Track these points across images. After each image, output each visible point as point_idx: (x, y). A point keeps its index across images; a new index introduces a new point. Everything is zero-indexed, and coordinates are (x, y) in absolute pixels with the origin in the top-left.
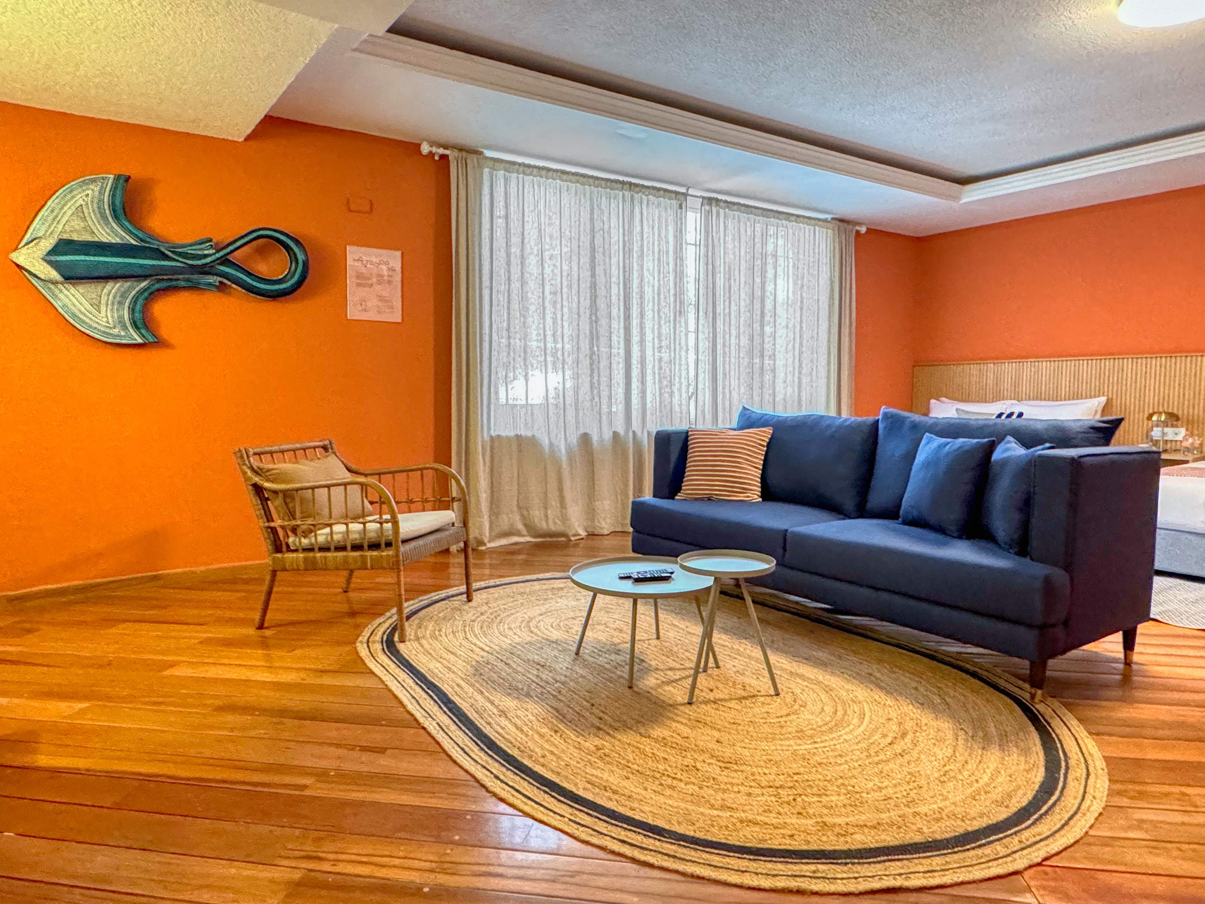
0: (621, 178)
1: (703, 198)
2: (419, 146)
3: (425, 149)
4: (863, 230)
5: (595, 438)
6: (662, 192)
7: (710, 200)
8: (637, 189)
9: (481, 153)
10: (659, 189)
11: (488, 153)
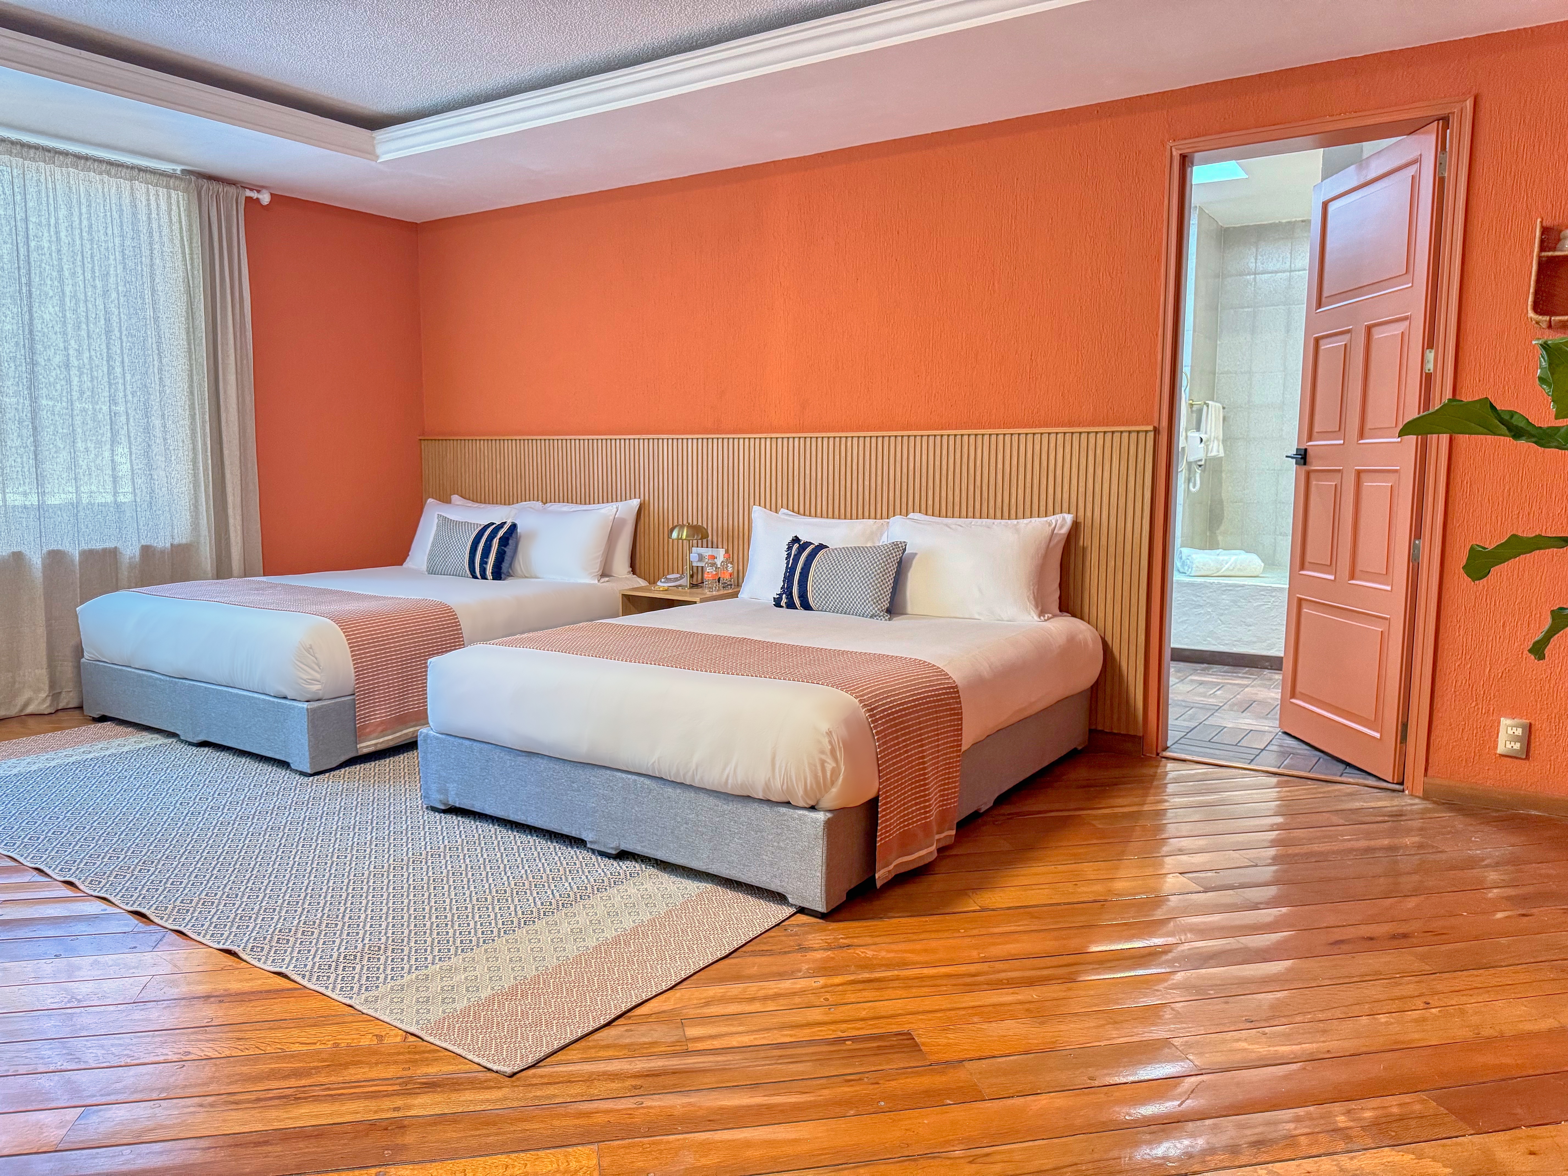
4: (265, 198)
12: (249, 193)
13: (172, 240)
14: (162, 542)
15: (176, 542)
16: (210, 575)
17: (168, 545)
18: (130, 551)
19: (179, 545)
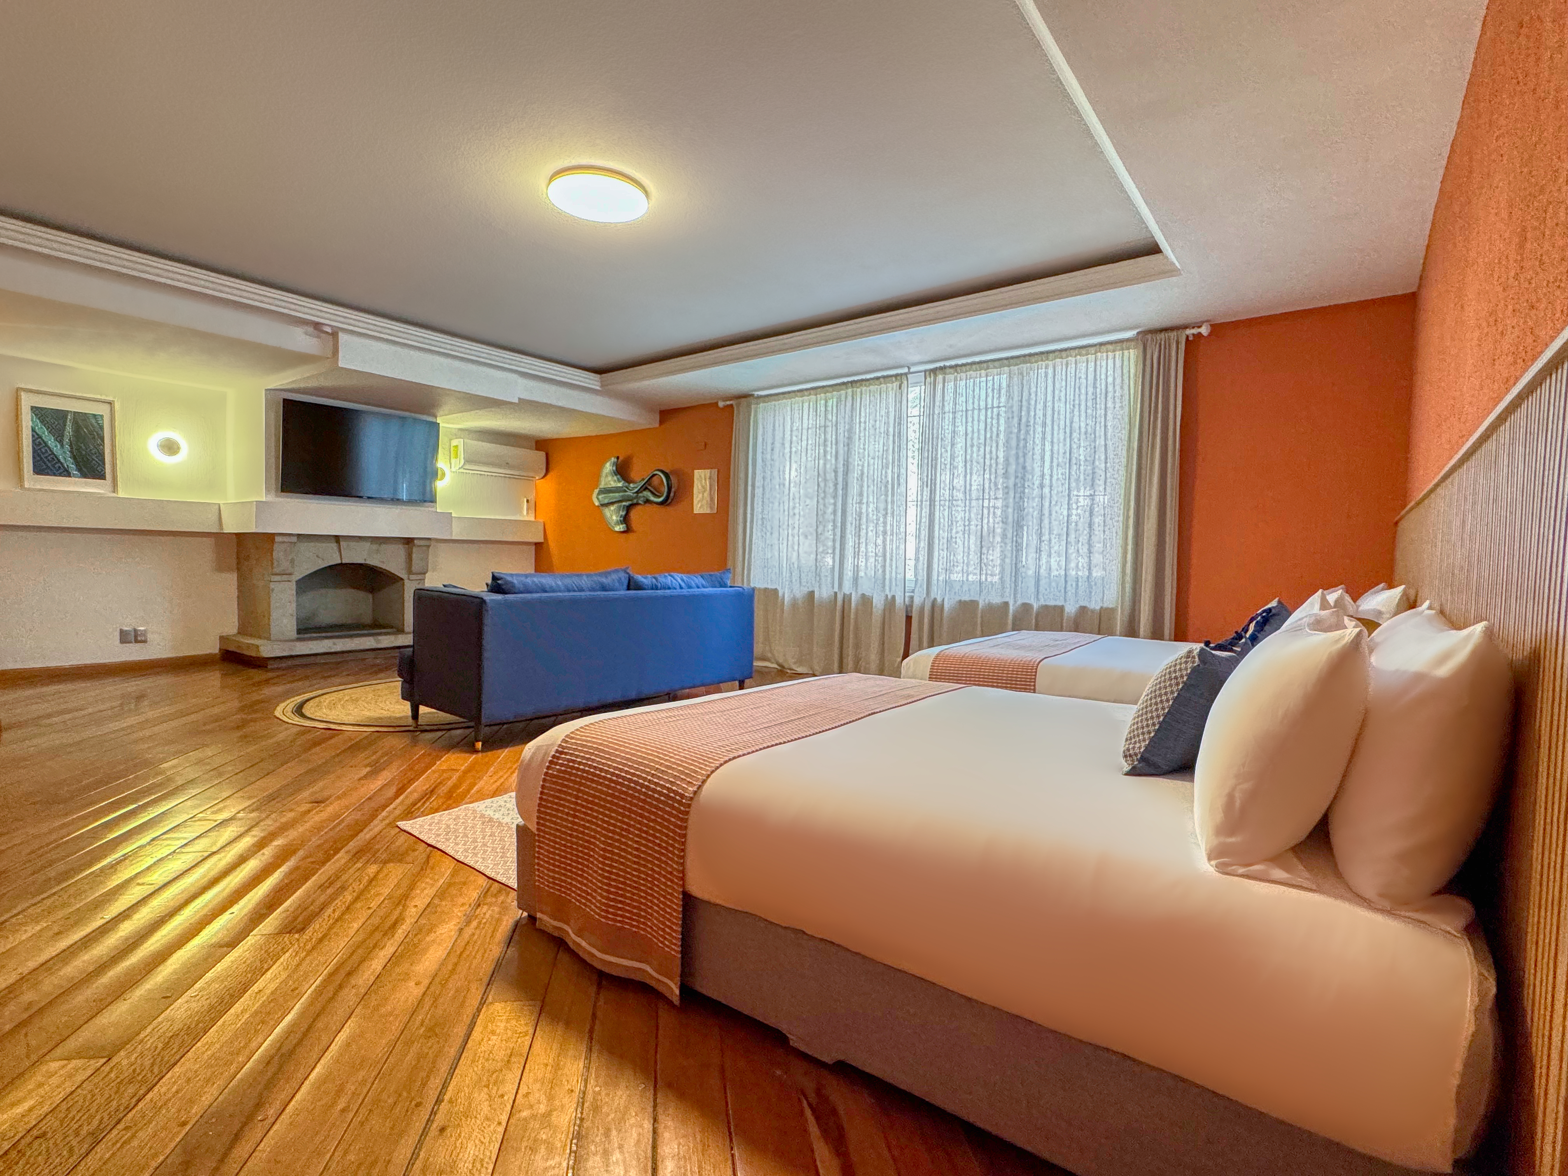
0: (845, 380)
1: (925, 371)
2: (717, 403)
3: (721, 404)
4: (1204, 330)
5: (816, 595)
6: (882, 380)
7: (934, 371)
8: (858, 384)
9: (752, 395)
10: (878, 378)
11: (756, 393)
12: (1189, 332)
13: (1122, 388)
14: (1095, 605)
15: (1105, 605)
16: (1118, 633)
17: (1098, 608)
18: (1071, 609)
19: (1107, 609)
